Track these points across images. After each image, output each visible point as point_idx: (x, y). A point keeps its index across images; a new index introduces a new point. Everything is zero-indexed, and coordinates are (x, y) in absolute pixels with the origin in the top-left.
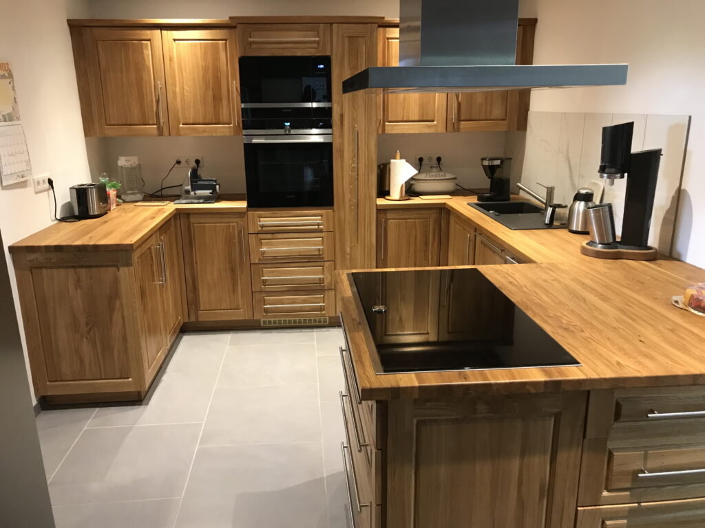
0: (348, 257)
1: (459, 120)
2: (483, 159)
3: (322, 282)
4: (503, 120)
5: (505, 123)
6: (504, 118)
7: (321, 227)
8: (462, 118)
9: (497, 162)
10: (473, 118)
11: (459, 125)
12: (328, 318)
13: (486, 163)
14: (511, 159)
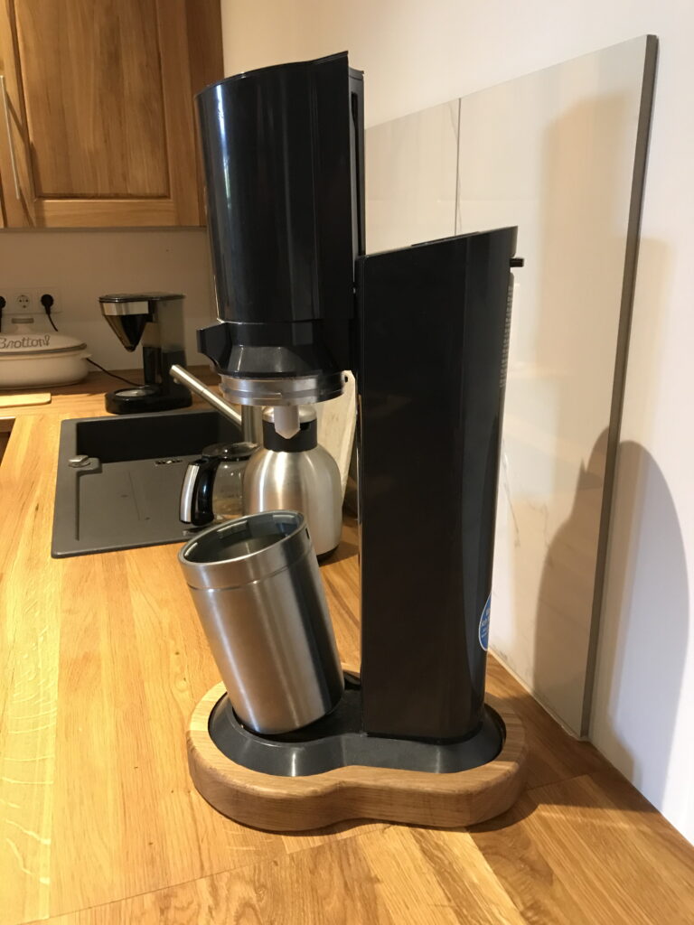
1: (39, 194)
2: (103, 301)
4: (159, 197)
5: (168, 204)
6: (161, 191)
8: (46, 189)
9: (141, 308)
10: (77, 191)
11: (39, 209)
13: (112, 310)
14: (181, 297)
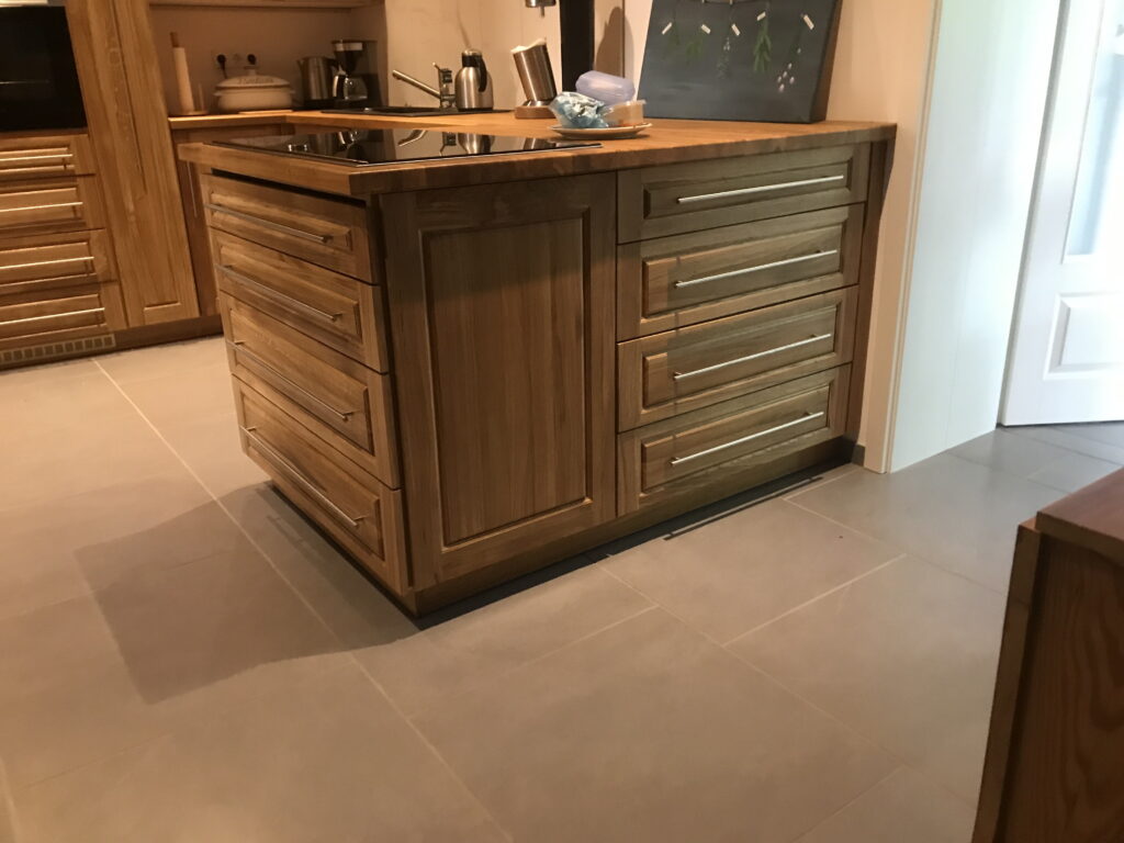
0: (133, 218)
2: (335, 43)
3: (90, 269)
7: (70, 167)
9: (358, 47)
12: (112, 336)
13: (340, 47)
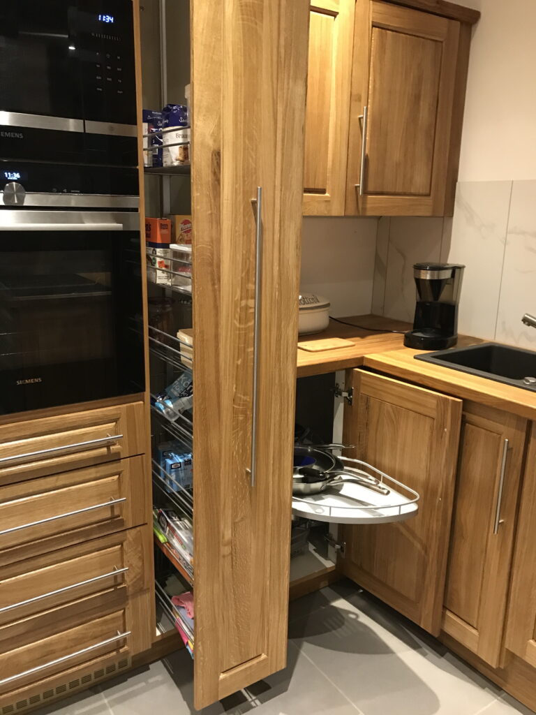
0: (226, 550)
1: (366, 192)
3: (119, 581)
4: (426, 195)
5: (429, 201)
6: (428, 191)
7: (115, 448)
8: (371, 188)
9: (446, 274)
11: (364, 202)
12: (129, 657)
13: (426, 275)
14: (463, 267)
